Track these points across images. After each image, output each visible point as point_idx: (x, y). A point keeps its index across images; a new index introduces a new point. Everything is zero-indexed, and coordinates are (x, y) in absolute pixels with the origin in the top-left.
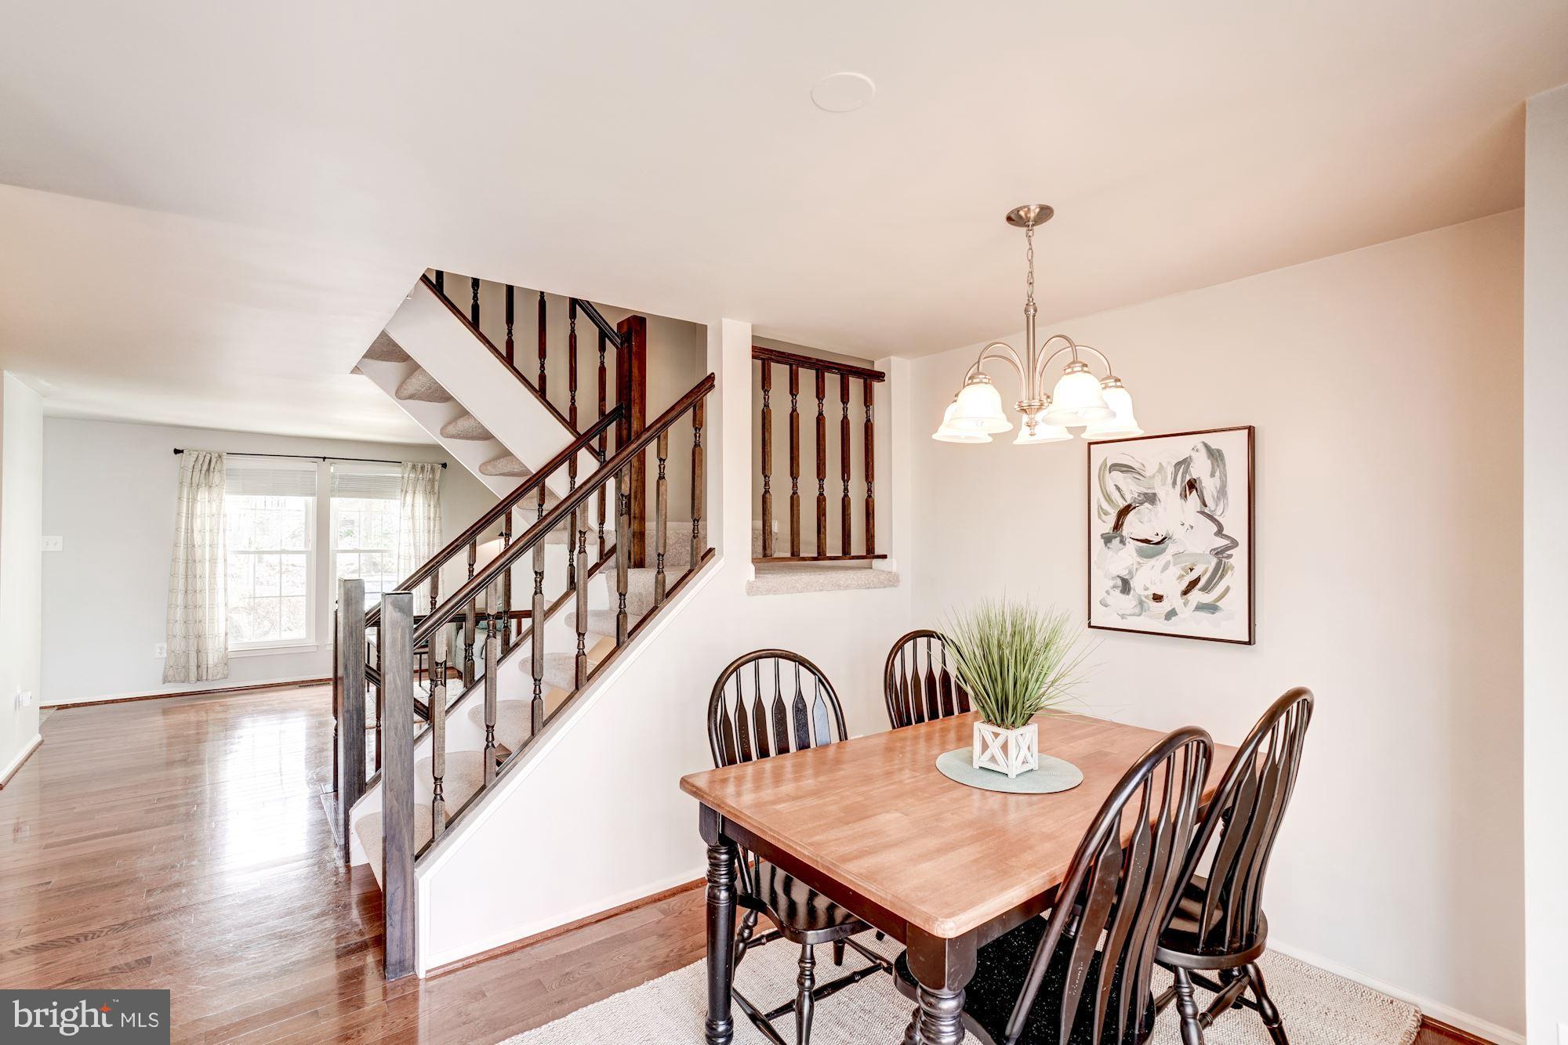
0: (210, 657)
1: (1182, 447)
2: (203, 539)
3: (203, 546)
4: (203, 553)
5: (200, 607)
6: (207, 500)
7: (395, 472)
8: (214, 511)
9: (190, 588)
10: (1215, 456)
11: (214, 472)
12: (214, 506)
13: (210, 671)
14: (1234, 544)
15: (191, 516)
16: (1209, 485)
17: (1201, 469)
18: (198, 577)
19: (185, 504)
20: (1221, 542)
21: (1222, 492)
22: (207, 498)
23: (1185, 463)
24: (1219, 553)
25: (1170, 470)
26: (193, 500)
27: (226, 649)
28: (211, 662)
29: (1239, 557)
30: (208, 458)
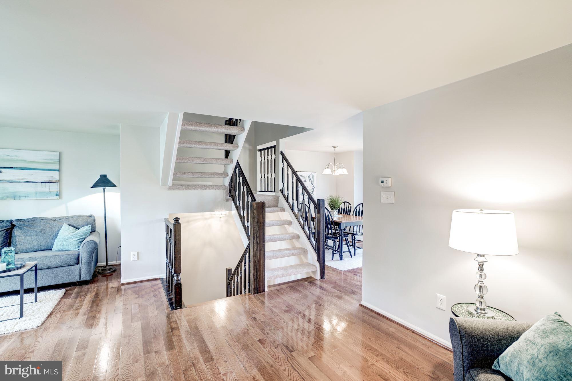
1: (309, 174)
10: (313, 175)
14: (315, 188)
16: (312, 179)
17: (311, 177)
20: (313, 187)
21: (313, 180)
23: (309, 176)
24: (313, 189)
25: (308, 177)
29: (315, 189)
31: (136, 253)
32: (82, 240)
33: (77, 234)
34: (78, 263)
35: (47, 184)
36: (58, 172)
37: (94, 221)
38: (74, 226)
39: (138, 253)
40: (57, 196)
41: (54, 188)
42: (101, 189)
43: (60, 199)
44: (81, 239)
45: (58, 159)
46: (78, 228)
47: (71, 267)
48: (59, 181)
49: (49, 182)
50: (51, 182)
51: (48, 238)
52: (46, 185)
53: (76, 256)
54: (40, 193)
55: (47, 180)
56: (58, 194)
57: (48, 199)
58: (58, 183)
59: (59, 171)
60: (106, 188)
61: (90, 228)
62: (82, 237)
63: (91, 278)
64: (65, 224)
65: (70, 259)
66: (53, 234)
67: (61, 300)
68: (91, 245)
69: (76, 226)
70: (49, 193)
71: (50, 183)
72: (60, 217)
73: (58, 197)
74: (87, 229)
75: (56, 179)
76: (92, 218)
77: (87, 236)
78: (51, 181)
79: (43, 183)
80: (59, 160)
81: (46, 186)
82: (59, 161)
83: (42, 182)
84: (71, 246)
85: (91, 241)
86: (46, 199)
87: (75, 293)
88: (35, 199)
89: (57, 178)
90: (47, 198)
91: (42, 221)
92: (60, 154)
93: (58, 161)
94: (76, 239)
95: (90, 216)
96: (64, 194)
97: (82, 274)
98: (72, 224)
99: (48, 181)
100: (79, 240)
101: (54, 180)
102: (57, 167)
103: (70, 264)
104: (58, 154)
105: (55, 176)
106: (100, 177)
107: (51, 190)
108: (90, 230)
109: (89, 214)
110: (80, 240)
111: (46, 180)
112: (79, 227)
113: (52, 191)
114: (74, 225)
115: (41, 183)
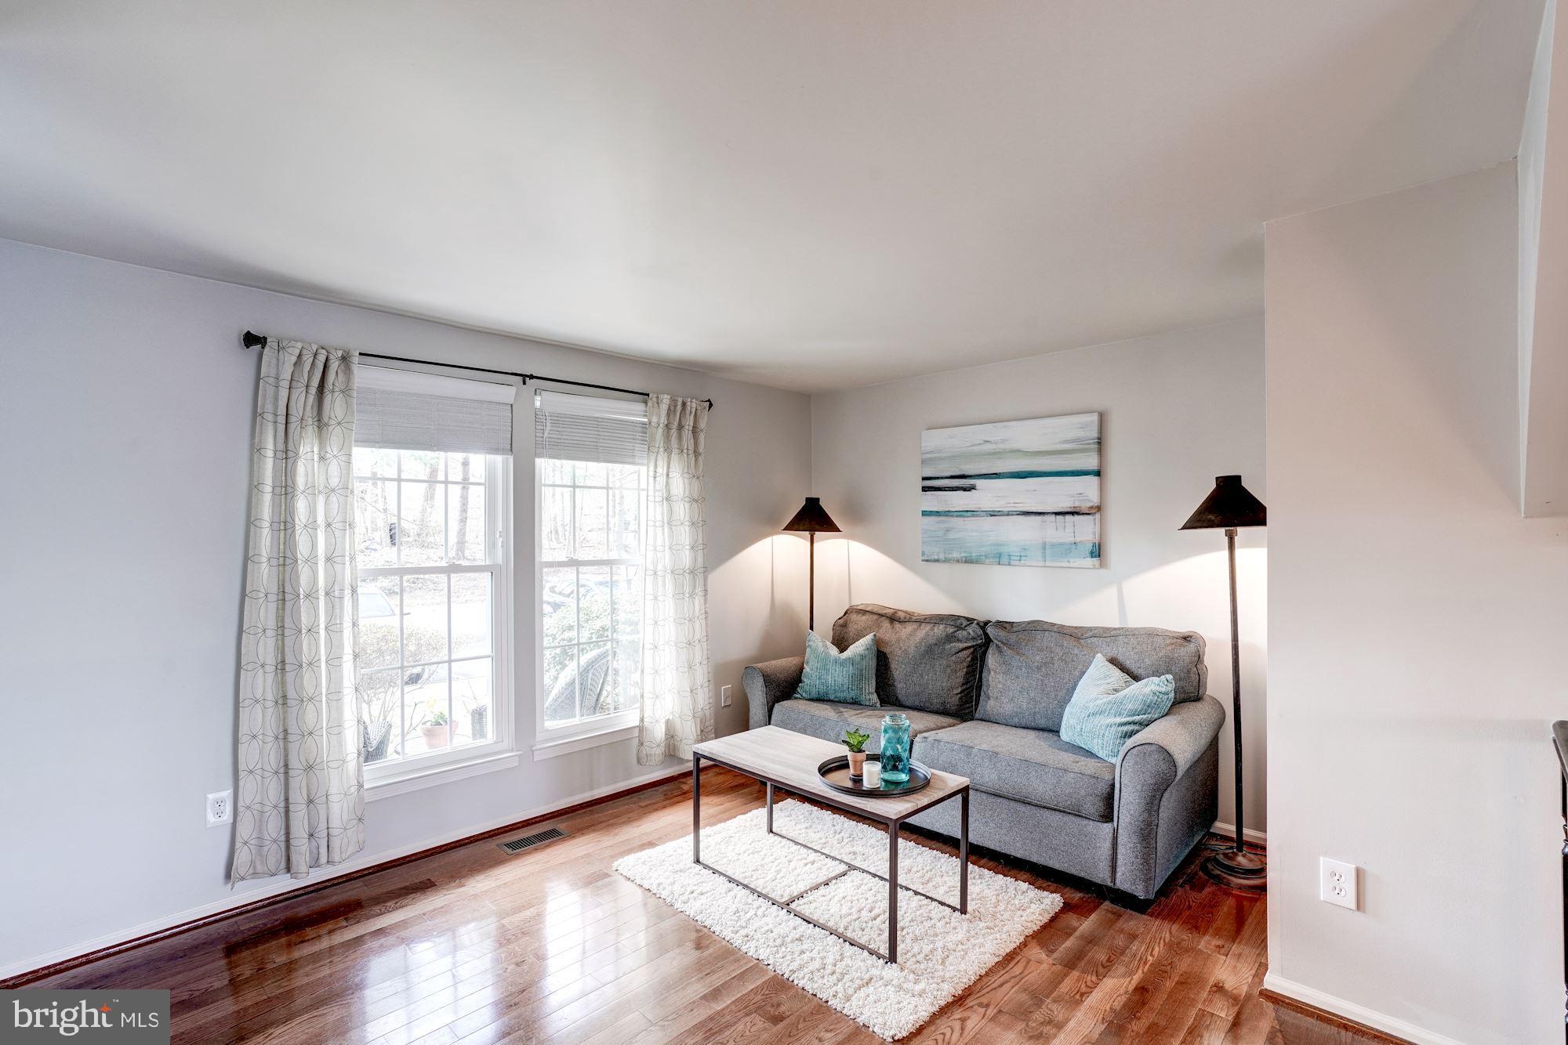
0: (336, 809)
2: (314, 546)
3: (312, 560)
4: (313, 576)
5: (311, 699)
6: (316, 457)
7: (632, 412)
8: (334, 481)
9: (289, 659)
11: (333, 391)
12: (334, 469)
13: (336, 843)
15: (286, 490)
18: (304, 631)
19: (269, 464)
22: (316, 450)
26: (287, 455)
27: (360, 786)
28: (335, 823)
30: (322, 358)
31: (1348, 870)
32: (1136, 727)
33: (1121, 703)
34: (1107, 816)
35: (1069, 518)
36: (1096, 478)
37: (1196, 658)
38: (1128, 666)
39: (1359, 875)
40: (1092, 557)
41: (1085, 530)
42: (1221, 532)
43: (1101, 566)
44: (1134, 723)
45: (1096, 435)
46: (1137, 678)
47: (1085, 822)
48: (1099, 508)
49: (1073, 513)
50: (1078, 513)
51: (1053, 694)
52: (1065, 522)
53: (1102, 788)
54: (1053, 545)
55: (1069, 506)
56: (1098, 552)
57: (1071, 565)
58: (1098, 516)
59: (1098, 473)
60: (1240, 530)
61: (1171, 687)
62: (1137, 718)
63: (1152, 896)
64: (1099, 655)
65: (1083, 793)
66: (1066, 683)
67: (1024, 944)
68: (1155, 763)
69: (1133, 667)
70: (1074, 546)
71: (1076, 517)
72: (1096, 628)
73: (1096, 561)
74: (1160, 689)
75: (1089, 501)
76: (1191, 647)
77: (1156, 716)
78: (1077, 510)
79: (1058, 517)
80: (1099, 438)
81: (1067, 524)
82: (1100, 442)
83: (1056, 514)
84: (1100, 742)
85: (1153, 748)
86: (1066, 564)
87: (1082, 937)
88: (1041, 564)
89: (1093, 498)
90: (1069, 562)
91: (1047, 633)
92: (1102, 418)
93: (1094, 443)
94: (1119, 720)
95: (1186, 638)
96: (1113, 550)
97: (1119, 863)
98: (1121, 658)
99: (1071, 507)
100: (1125, 724)
101: (1084, 506)
102: (1092, 462)
103: (1084, 812)
104: (1095, 418)
105: (1086, 490)
106: (1214, 486)
107: (1078, 539)
108: (1172, 695)
109: (1183, 628)
110: (1125, 728)
111: (1065, 505)
112: (1141, 672)
113: (1081, 542)
114: (1128, 664)
115: (1054, 516)
